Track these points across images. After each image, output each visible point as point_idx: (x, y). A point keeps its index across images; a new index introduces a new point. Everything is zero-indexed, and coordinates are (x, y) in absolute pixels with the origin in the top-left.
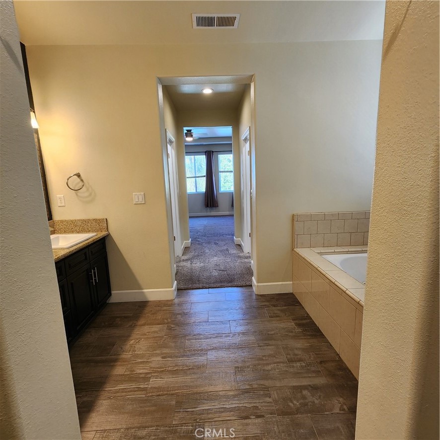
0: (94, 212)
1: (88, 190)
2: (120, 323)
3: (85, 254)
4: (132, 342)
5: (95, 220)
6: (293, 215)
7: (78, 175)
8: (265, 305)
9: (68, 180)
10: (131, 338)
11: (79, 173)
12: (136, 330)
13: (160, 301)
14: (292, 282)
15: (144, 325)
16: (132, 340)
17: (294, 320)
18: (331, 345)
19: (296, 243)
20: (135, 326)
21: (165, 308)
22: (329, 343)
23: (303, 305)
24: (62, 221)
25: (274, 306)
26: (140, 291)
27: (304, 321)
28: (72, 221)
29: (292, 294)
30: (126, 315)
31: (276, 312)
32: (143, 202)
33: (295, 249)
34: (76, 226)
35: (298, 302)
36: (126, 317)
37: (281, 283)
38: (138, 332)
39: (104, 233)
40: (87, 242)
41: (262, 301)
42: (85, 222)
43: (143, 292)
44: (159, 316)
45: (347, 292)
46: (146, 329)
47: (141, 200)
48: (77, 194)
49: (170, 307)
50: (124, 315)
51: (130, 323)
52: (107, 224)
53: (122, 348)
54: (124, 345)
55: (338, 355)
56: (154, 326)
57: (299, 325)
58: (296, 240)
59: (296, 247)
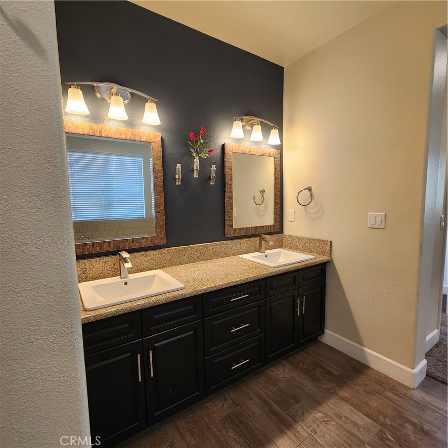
0: (321, 232)
1: (317, 205)
2: (318, 376)
3: (294, 277)
4: (319, 415)
5: (319, 241)
7: (310, 189)
9: (299, 193)
10: (321, 408)
11: (310, 187)
12: (331, 401)
13: (386, 377)
15: (346, 400)
16: (320, 412)
20: (335, 393)
21: (389, 394)
24: (290, 236)
26: (360, 346)
28: (298, 238)
30: (331, 369)
32: (382, 227)
34: (300, 244)
36: (328, 372)
38: (332, 406)
39: (324, 258)
40: (298, 265)
42: (310, 241)
43: (363, 351)
44: (374, 403)
46: (346, 409)
47: (379, 224)
48: (305, 210)
49: (400, 400)
50: (328, 368)
51: (330, 385)
52: (331, 248)
53: (303, 414)
54: (307, 411)
56: (360, 414)
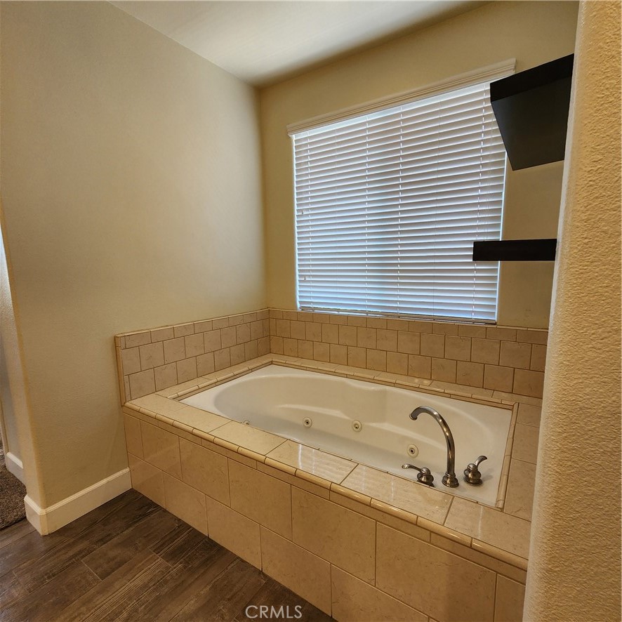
6: (115, 338)
8: (80, 552)
14: (128, 470)
17: (157, 550)
18: (243, 561)
19: (128, 392)
22: (238, 558)
23: (164, 506)
25: (103, 541)
27: (179, 541)
29: (132, 492)
31: (111, 554)
33: (128, 404)
35: (152, 504)
37: (104, 481)
41: (69, 545)
45: (268, 460)
55: (261, 572)
57: (172, 556)
58: (127, 385)
59: (128, 398)
